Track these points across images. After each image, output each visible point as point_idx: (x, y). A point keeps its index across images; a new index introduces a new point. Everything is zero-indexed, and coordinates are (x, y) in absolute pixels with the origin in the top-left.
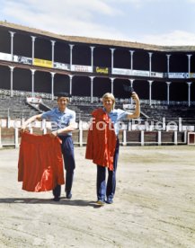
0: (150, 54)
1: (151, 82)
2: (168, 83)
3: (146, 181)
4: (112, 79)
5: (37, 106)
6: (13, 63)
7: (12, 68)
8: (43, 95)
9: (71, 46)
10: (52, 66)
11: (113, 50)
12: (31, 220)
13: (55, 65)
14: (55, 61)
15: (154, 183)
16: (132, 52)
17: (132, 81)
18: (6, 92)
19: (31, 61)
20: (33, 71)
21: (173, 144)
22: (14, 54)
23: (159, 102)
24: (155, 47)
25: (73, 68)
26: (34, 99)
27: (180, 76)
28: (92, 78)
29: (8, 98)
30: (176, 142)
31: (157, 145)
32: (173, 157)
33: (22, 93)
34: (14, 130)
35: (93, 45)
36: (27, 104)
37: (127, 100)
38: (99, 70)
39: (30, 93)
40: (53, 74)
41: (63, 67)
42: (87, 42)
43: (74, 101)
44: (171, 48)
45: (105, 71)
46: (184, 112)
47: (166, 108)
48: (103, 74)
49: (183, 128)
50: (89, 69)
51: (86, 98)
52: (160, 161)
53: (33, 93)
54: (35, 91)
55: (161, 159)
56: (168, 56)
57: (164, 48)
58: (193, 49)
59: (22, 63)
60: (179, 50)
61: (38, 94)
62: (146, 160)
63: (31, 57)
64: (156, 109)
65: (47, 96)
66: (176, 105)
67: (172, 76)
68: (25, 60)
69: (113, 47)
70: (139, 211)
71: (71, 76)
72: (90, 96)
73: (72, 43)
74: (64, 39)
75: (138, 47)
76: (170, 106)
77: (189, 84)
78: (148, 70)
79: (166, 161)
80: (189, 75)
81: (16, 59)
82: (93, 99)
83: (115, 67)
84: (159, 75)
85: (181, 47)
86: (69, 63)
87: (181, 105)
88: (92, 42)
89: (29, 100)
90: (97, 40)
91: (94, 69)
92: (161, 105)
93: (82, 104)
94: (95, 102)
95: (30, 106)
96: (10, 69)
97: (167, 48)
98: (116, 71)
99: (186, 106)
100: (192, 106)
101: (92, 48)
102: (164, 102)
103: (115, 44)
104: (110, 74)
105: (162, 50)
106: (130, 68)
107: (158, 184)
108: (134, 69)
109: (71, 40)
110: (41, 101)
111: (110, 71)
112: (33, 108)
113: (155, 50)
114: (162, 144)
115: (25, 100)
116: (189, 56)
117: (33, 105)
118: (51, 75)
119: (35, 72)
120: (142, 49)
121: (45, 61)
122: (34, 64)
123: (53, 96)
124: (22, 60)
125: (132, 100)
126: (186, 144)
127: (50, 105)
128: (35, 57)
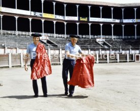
0: (112, 9)
1: (112, 25)
2: (123, 26)
4: (90, 24)
5: (45, 41)
6: (31, 16)
7: (30, 19)
8: (49, 35)
9: (65, 5)
10: (54, 18)
11: (90, 7)
13: (56, 17)
14: (56, 14)
16: (101, 8)
17: (101, 25)
18: (27, 33)
19: (41, 15)
20: (43, 21)
21: (127, 62)
22: (31, 11)
23: (118, 37)
24: (115, 4)
25: (67, 18)
26: (44, 37)
27: (130, 21)
28: (78, 24)
29: (29, 37)
30: (128, 60)
31: (117, 62)
35: (78, 4)
37: (99, 36)
38: (82, 19)
40: (55, 22)
41: (60, 17)
43: (67, 38)
45: (86, 19)
46: (133, 42)
47: (122, 40)
48: (84, 21)
49: (133, 52)
50: (76, 18)
53: (43, 34)
54: (44, 32)
56: (123, 9)
57: (120, 5)
58: (137, 5)
59: (36, 16)
60: (129, 6)
61: (46, 34)
63: (41, 12)
64: (116, 41)
65: (52, 35)
66: (128, 39)
67: (125, 21)
68: (38, 14)
69: (90, 5)
71: (65, 23)
73: (66, 3)
74: (60, 1)
75: (105, 4)
76: (124, 39)
77: (136, 25)
78: (111, 18)
80: (135, 20)
81: (33, 14)
83: (91, 17)
84: (117, 21)
86: (64, 15)
87: (131, 38)
88: (78, 2)
89: (41, 38)
91: (79, 19)
95: (41, 41)
96: (29, 20)
97: (122, 5)
98: (92, 19)
99: (134, 39)
100: (137, 39)
101: (78, 6)
102: (121, 37)
103: (91, 3)
104: (88, 21)
106: (100, 17)
107: (113, 90)
108: (103, 17)
110: (48, 38)
111: (88, 19)
112: (43, 42)
113: (115, 6)
114: (120, 62)
116: (135, 9)
117: (43, 41)
118: (53, 23)
119: (44, 21)
120: (107, 6)
121: (50, 15)
122: (43, 16)
123: (55, 35)
124: (36, 14)
125: (102, 36)
126: (134, 61)
127: (53, 40)
128: (44, 12)
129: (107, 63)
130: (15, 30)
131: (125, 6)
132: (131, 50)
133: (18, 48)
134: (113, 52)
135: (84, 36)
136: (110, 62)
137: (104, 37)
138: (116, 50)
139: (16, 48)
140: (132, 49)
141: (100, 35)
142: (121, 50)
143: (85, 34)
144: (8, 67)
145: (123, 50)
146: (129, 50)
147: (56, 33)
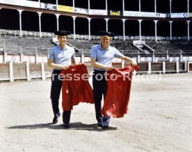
1: (156, 21)
2: (171, 22)
4: (124, 20)
6: (40, 9)
7: (40, 13)
10: (73, 11)
13: (76, 10)
14: (76, 6)
17: (140, 21)
18: (35, 33)
19: (55, 7)
20: (58, 15)
21: (176, 72)
22: (41, 1)
23: (163, 38)
25: (92, 12)
27: (181, 15)
28: (107, 20)
29: (38, 38)
30: (178, 70)
32: (175, 84)
33: (49, 34)
34: (41, 64)
36: (53, 43)
37: (136, 37)
38: (112, 13)
41: (82, 11)
43: (92, 39)
45: (118, 14)
46: (184, 46)
47: (169, 43)
48: (116, 16)
49: (184, 59)
50: (104, 12)
52: (163, 89)
55: (164, 87)
59: (48, 10)
63: (55, 3)
64: (161, 44)
65: (70, 36)
66: (178, 40)
67: (174, 15)
68: (50, 6)
71: (89, 19)
76: (172, 42)
77: (188, 22)
78: (154, 11)
79: (169, 89)
80: (188, 15)
81: (43, 6)
83: (125, 10)
84: (163, 16)
86: (87, 8)
87: (181, 40)
89: (55, 40)
91: (109, 13)
95: (55, 44)
96: (38, 15)
98: (126, 13)
99: (186, 40)
100: (191, 40)
102: (167, 38)
104: (122, 16)
106: (138, 10)
108: (142, 11)
111: (122, 13)
114: (166, 73)
115: (52, 40)
118: (72, 18)
119: (60, 16)
121: (68, 7)
122: (58, 10)
123: (75, 36)
124: (48, 7)
125: (141, 37)
126: (187, 72)
127: (72, 43)
128: (59, 4)
130: (19, 29)
132: (181, 56)
133: (22, 55)
134: (156, 60)
135: (116, 37)
136: (152, 73)
137: (144, 38)
138: (160, 56)
139: (20, 55)
140: (184, 55)
141: (138, 35)
142: (168, 56)
143: (118, 35)
144: (9, 81)
145: (170, 56)
147: (76, 33)
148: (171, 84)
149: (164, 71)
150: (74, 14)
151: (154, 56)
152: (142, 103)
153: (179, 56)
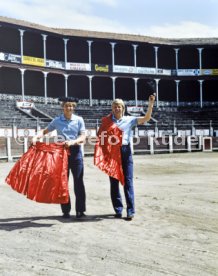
0: (156, 48)
1: (157, 80)
2: (177, 81)
3: (186, 197)
4: (114, 78)
5: (28, 112)
8: (35, 99)
9: (66, 41)
10: (44, 64)
11: (113, 44)
12: (76, 254)
13: (48, 64)
14: (48, 58)
15: (196, 199)
16: (135, 46)
17: (136, 79)
19: (19, 59)
20: (23, 70)
23: (167, 104)
24: (161, 40)
25: (69, 66)
26: (24, 103)
27: (191, 73)
28: (90, 77)
30: (190, 149)
33: (11, 97)
35: (90, 39)
36: (17, 109)
37: (131, 102)
38: (98, 68)
39: (20, 96)
40: (46, 73)
41: (57, 65)
42: (84, 35)
44: (178, 41)
45: (105, 69)
46: (196, 114)
47: (176, 110)
48: (102, 72)
49: (199, 132)
50: (87, 67)
51: (84, 101)
52: (186, 172)
53: (23, 97)
54: (26, 94)
55: (185, 170)
56: (177, 50)
57: (171, 41)
58: (204, 42)
59: (10, 62)
60: (188, 43)
61: (29, 97)
62: (169, 172)
63: (20, 54)
64: (164, 112)
65: (40, 99)
66: (187, 107)
67: (181, 73)
68: (13, 57)
69: (113, 41)
70: (203, 236)
71: (66, 76)
72: (88, 98)
73: (67, 37)
74: (56, 32)
75: (142, 40)
76: (180, 108)
77: (201, 81)
78: (154, 67)
79: (193, 172)
80: (201, 72)
81: (2, 56)
82: (92, 102)
83: (116, 64)
84: (167, 72)
85: (190, 40)
86: (63, 60)
87: (192, 106)
88: (89, 36)
89: (19, 105)
90: (95, 33)
91: (93, 67)
92: (170, 106)
93: (80, 108)
94: (94, 105)
95: (21, 112)
97: (174, 41)
98: (117, 69)
99: (198, 107)
100: (205, 107)
101: (90, 43)
102: (173, 104)
103: (116, 38)
104: (111, 72)
105: (169, 44)
106: (133, 65)
108: (138, 65)
109: (65, 34)
110: (33, 105)
111: (111, 68)
112: (24, 114)
113: (161, 43)
115: (15, 105)
116: (200, 50)
117: (24, 110)
118: (43, 75)
119: (25, 72)
120: (147, 43)
122: (24, 62)
123: (46, 99)
124: (10, 58)
125: (137, 102)
126: (201, 150)
127: (43, 110)
128: (24, 54)
129: (149, 153)
131: (180, 43)
132: (194, 129)
134: (160, 134)
135: (102, 102)
136: (155, 153)
137: (141, 102)
138: (166, 128)
140: (197, 127)
141: (134, 99)
142: (175, 129)
143: (106, 98)
145: (179, 128)
146: (191, 129)
147: (48, 96)
148: (190, 166)
149: (171, 149)
150: (46, 68)
151: (157, 128)
152: (171, 187)
153: (189, 128)
